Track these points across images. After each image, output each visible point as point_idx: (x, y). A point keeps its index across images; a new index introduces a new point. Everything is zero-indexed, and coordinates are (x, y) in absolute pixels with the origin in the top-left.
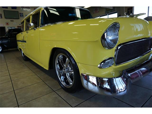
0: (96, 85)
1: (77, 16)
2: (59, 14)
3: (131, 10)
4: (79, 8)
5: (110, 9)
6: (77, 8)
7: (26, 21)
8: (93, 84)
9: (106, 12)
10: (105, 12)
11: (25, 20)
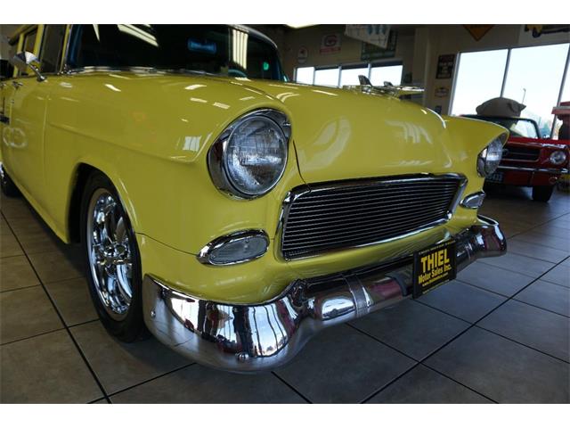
0: (196, 327)
1: (235, 59)
2: (157, 41)
3: (450, 64)
4: (247, 29)
5: (374, 46)
6: (241, 31)
7: (25, 37)
8: (188, 324)
9: (364, 56)
10: (362, 54)
11: (22, 32)
